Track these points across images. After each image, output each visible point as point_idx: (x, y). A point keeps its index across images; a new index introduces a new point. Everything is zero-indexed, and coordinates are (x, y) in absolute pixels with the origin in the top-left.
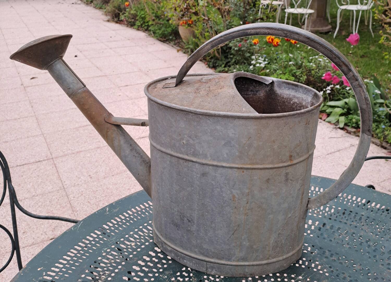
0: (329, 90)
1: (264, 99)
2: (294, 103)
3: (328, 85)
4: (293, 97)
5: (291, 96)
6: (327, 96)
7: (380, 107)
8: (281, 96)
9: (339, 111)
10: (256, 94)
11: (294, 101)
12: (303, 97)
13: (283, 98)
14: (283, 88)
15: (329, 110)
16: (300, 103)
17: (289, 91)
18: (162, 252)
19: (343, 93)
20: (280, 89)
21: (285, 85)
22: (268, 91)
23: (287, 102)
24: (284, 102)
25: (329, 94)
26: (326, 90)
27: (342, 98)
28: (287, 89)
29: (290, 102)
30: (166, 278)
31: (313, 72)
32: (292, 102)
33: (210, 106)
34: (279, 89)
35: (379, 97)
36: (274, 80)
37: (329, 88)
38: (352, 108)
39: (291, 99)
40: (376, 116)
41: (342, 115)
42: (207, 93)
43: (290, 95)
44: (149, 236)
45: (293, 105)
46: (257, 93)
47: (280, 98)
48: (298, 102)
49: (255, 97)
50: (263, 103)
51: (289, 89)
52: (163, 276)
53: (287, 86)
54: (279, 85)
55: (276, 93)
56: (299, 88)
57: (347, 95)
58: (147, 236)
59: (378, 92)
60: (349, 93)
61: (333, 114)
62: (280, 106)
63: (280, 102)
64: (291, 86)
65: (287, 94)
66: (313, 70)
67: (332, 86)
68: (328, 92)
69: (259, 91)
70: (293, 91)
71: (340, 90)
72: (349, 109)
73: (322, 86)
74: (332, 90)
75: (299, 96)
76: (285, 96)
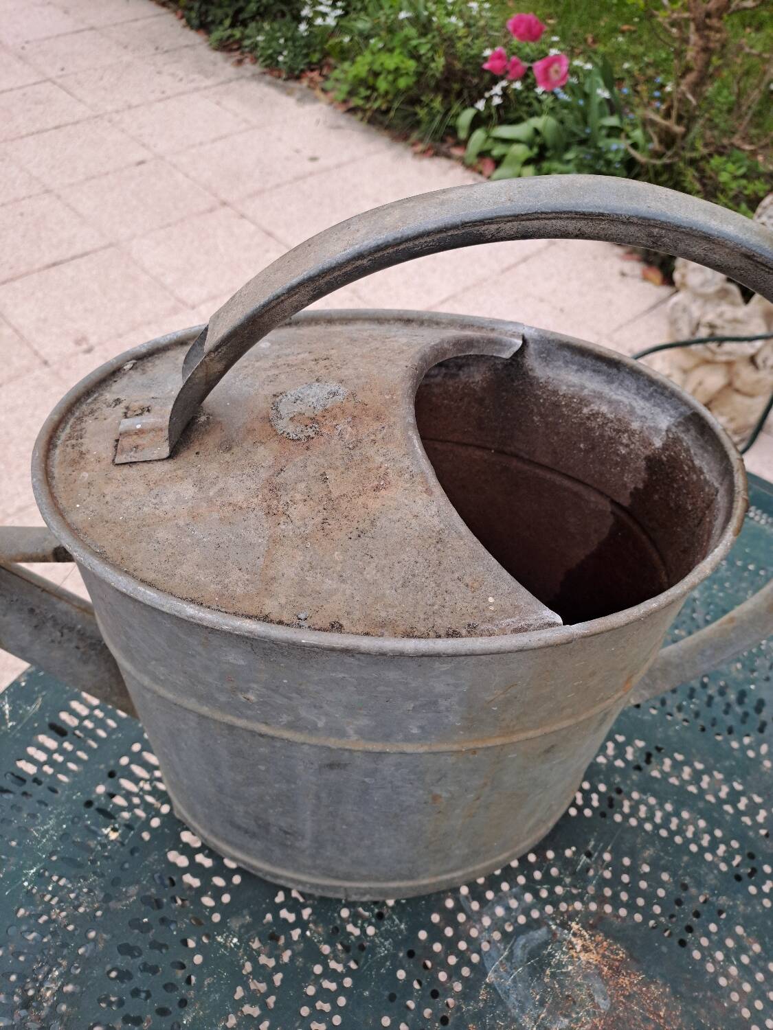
0: (496, 95)
1: (483, 389)
2: (595, 415)
3: (495, 81)
4: (595, 397)
5: (586, 392)
6: (493, 111)
7: (609, 136)
8: (549, 388)
9: (520, 151)
10: (458, 375)
11: (595, 407)
12: (634, 404)
13: (555, 393)
14: (560, 363)
15: (498, 151)
16: (619, 420)
17: (579, 374)
18: (206, 849)
19: (527, 101)
20: (547, 366)
21: (567, 354)
22: (500, 367)
23: (566, 405)
24: (557, 405)
25: (498, 106)
26: (491, 97)
27: (525, 116)
28: (575, 367)
29: (581, 409)
30: (235, 944)
31: (459, 45)
32: (585, 411)
33: (348, 592)
34: (545, 364)
35: (607, 109)
36: (526, 337)
37: (497, 89)
38: (549, 143)
39: (584, 402)
40: (602, 162)
41: (527, 162)
42: (319, 519)
43: (583, 388)
44: (155, 792)
45: (588, 418)
46: (461, 373)
47: (543, 393)
48: (611, 416)
49: (450, 382)
50: (481, 401)
51: (583, 368)
52: (226, 940)
53: (577, 358)
54: (543, 353)
55: (528, 377)
56: (623, 374)
57: (536, 104)
58: (150, 793)
59: (603, 93)
60: (540, 101)
61: (507, 160)
62: (541, 415)
63: (543, 405)
64: (589, 362)
65: (569, 383)
66: (460, 38)
67: (504, 83)
68: (497, 101)
69: (469, 365)
70: (598, 378)
71: (521, 92)
72: (543, 148)
73: (481, 86)
74: (505, 94)
75: (619, 398)
76: (563, 389)
